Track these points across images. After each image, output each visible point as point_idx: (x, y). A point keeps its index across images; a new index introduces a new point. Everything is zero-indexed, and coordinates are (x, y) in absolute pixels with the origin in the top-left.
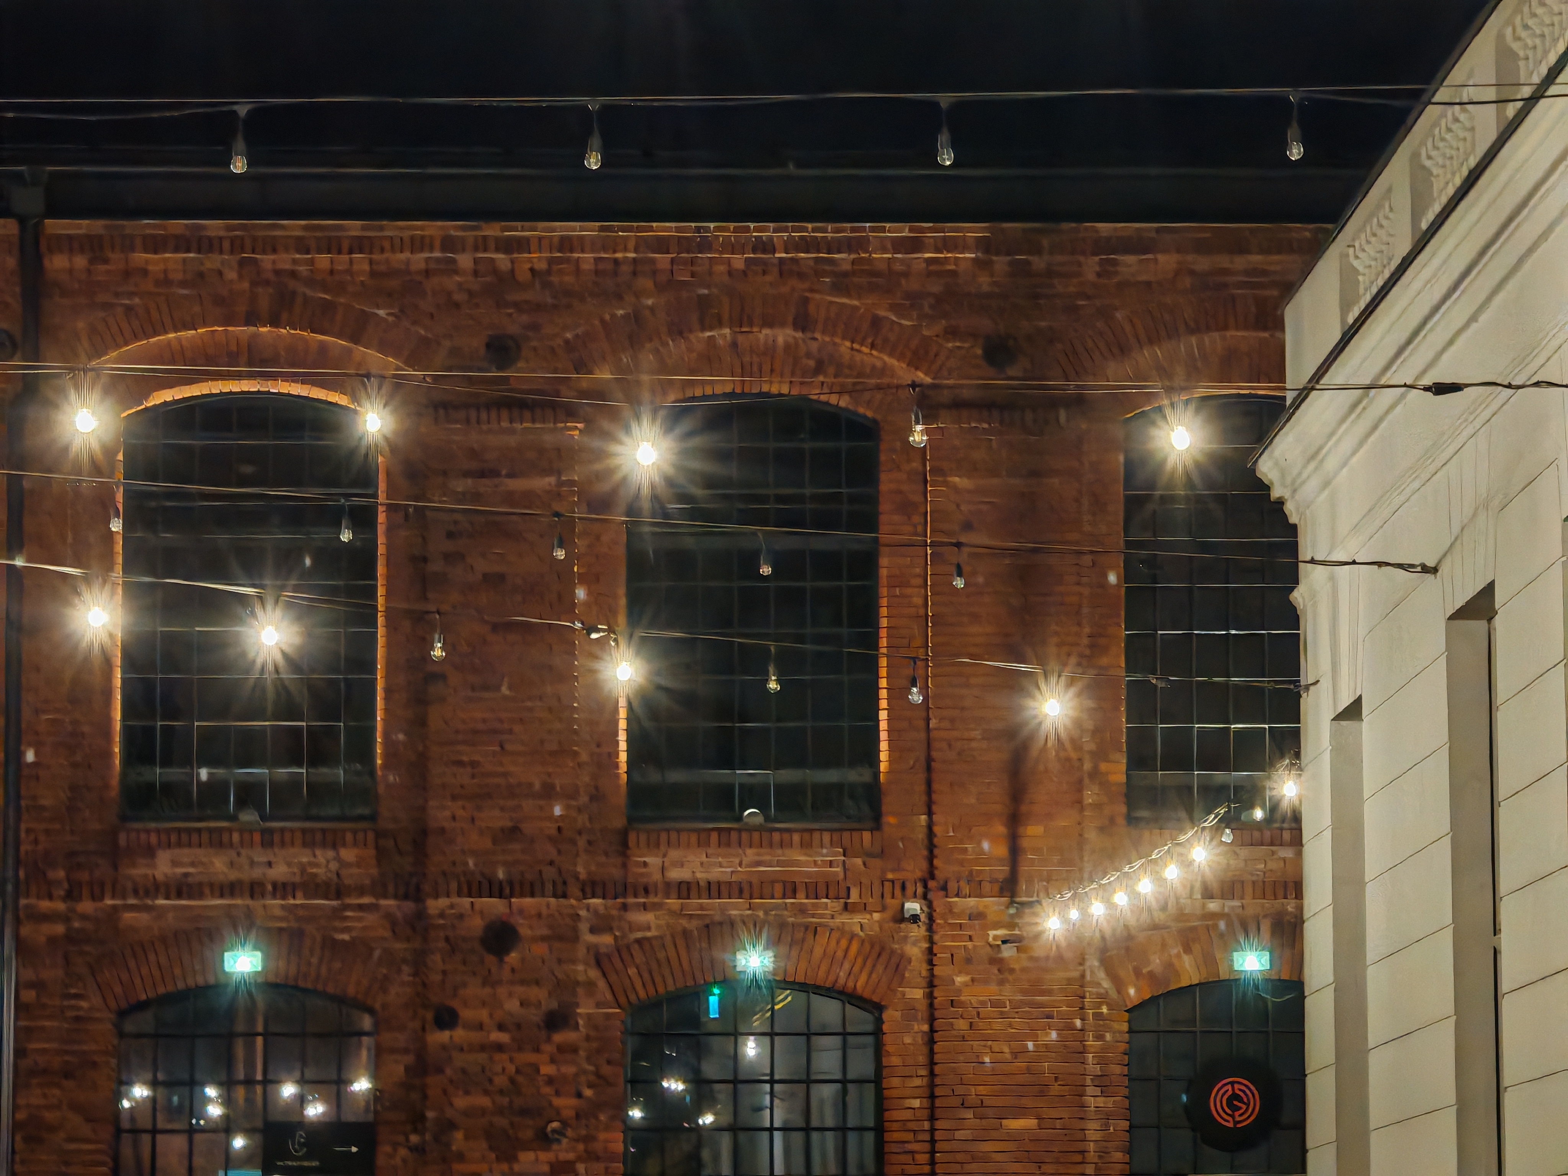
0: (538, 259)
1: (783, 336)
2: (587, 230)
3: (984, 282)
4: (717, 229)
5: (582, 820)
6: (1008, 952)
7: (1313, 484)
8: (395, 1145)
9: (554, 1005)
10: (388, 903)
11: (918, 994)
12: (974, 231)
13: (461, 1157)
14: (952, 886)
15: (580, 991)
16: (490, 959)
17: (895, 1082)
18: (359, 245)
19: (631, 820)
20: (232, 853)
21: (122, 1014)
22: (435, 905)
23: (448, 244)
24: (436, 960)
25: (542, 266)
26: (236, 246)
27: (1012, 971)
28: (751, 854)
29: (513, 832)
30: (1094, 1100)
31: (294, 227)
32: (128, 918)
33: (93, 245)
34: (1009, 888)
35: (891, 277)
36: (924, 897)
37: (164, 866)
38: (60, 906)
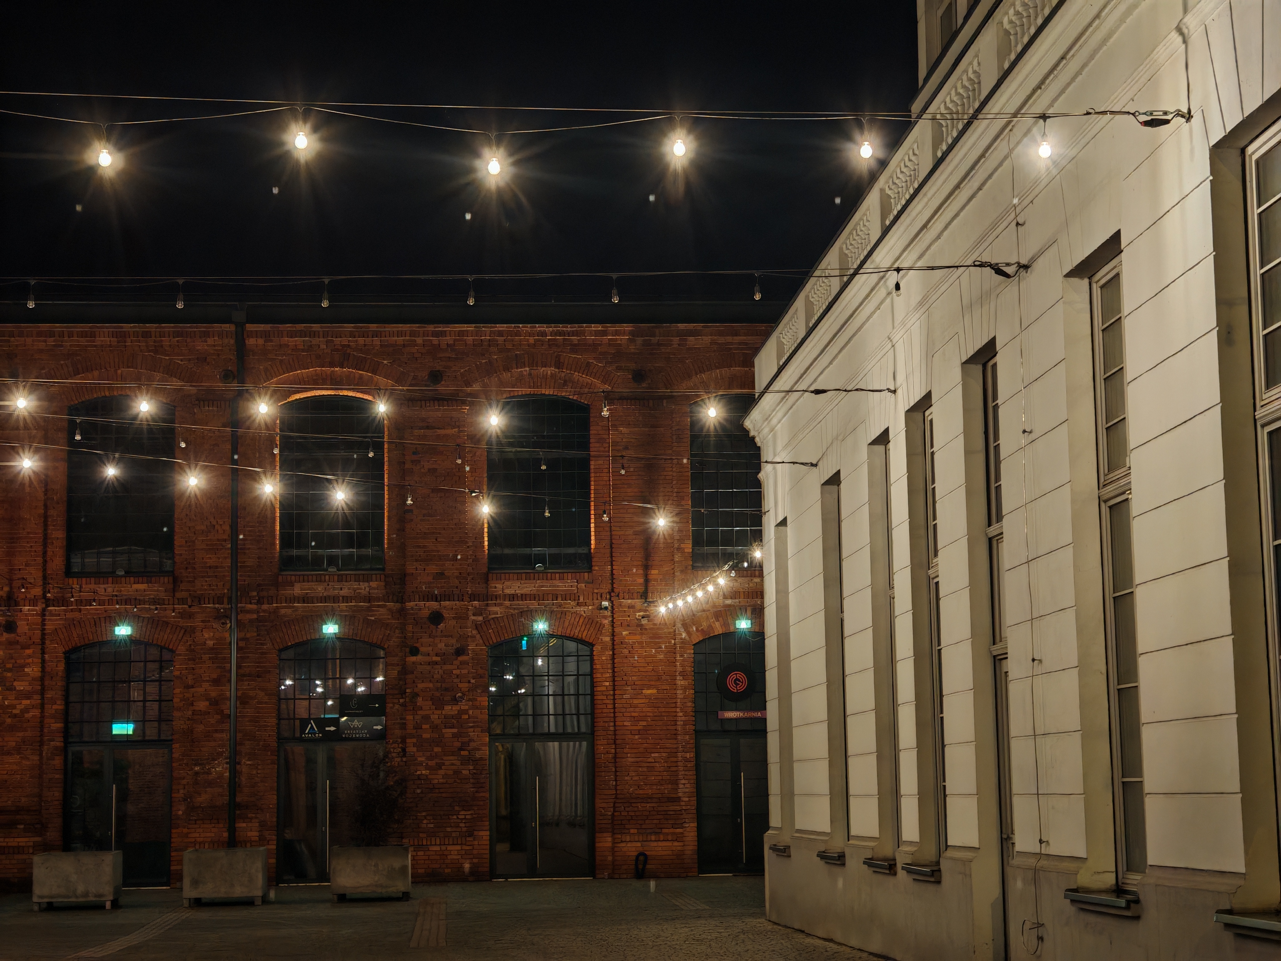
0: (449, 339)
1: (550, 370)
2: (471, 328)
3: (632, 348)
4: (523, 327)
5: (470, 569)
6: (644, 621)
7: (766, 430)
8: (394, 703)
9: (459, 645)
10: (390, 604)
11: (607, 639)
12: (629, 327)
13: (421, 708)
14: (621, 595)
15: (469, 640)
16: (432, 627)
17: (599, 675)
18: (376, 334)
19: (490, 569)
20: (326, 584)
21: (281, 651)
22: (410, 605)
23: (413, 333)
24: (410, 628)
25: (451, 342)
26: (325, 334)
27: (646, 629)
28: (539, 583)
29: (441, 575)
30: (680, 682)
31: (349, 327)
32: (283, 611)
33: (266, 335)
34: (644, 595)
35: (594, 346)
36: (610, 600)
37: (297, 590)
38: (254, 607)
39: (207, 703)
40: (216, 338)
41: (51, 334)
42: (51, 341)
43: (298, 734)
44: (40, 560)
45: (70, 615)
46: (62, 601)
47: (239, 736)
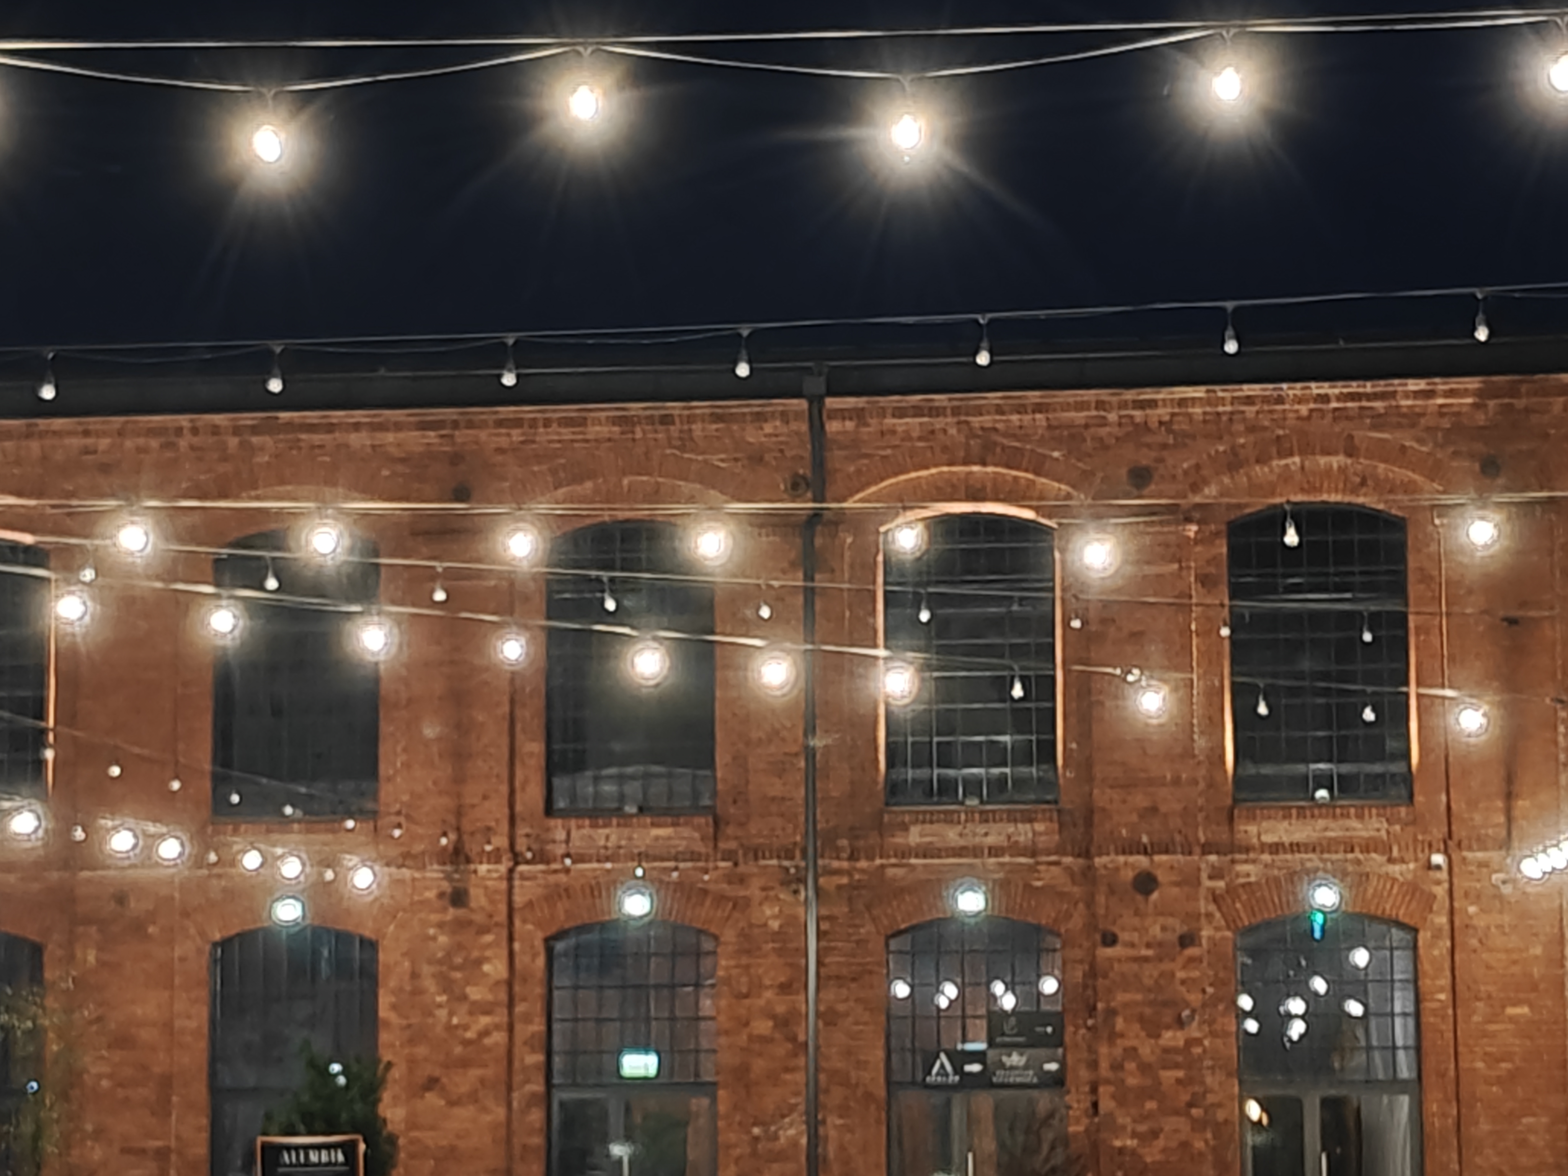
0: (1163, 412)
1: (1336, 461)
2: (1198, 392)
3: (1481, 418)
4: (1290, 388)
6: (1507, 890)
8: (1077, 1027)
9: (1185, 928)
10: (1068, 860)
11: (1442, 920)
12: (1473, 383)
13: (1122, 1035)
14: (1465, 843)
15: (1203, 920)
16: (1139, 898)
17: (1428, 982)
18: (1039, 408)
19: (1236, 801)
20: (960, 827)
21: (889, 938)
22: (1098, 861)
23: (1100, 405)
24: (1101, 899)
25: (1167, 418)
26: (956, 411)
27: (1509, 903)
28: (1321, 823)
29: (1154, 810)
31: (994, 397)
32: (890, 872)
33: (859, 415)
34: (1506, 844)
35: (1412, 419)
36: (1446, 852)
37: (915, 836)
38: (845, 865)
39: (770, 1024)
40: (778, 423)
41: (517, 423)
42: (516, 435)
43: (919, 1076)
44: (504, 789)
45: (552, 879)
46: (541, 857)
47: (822, 1077)
